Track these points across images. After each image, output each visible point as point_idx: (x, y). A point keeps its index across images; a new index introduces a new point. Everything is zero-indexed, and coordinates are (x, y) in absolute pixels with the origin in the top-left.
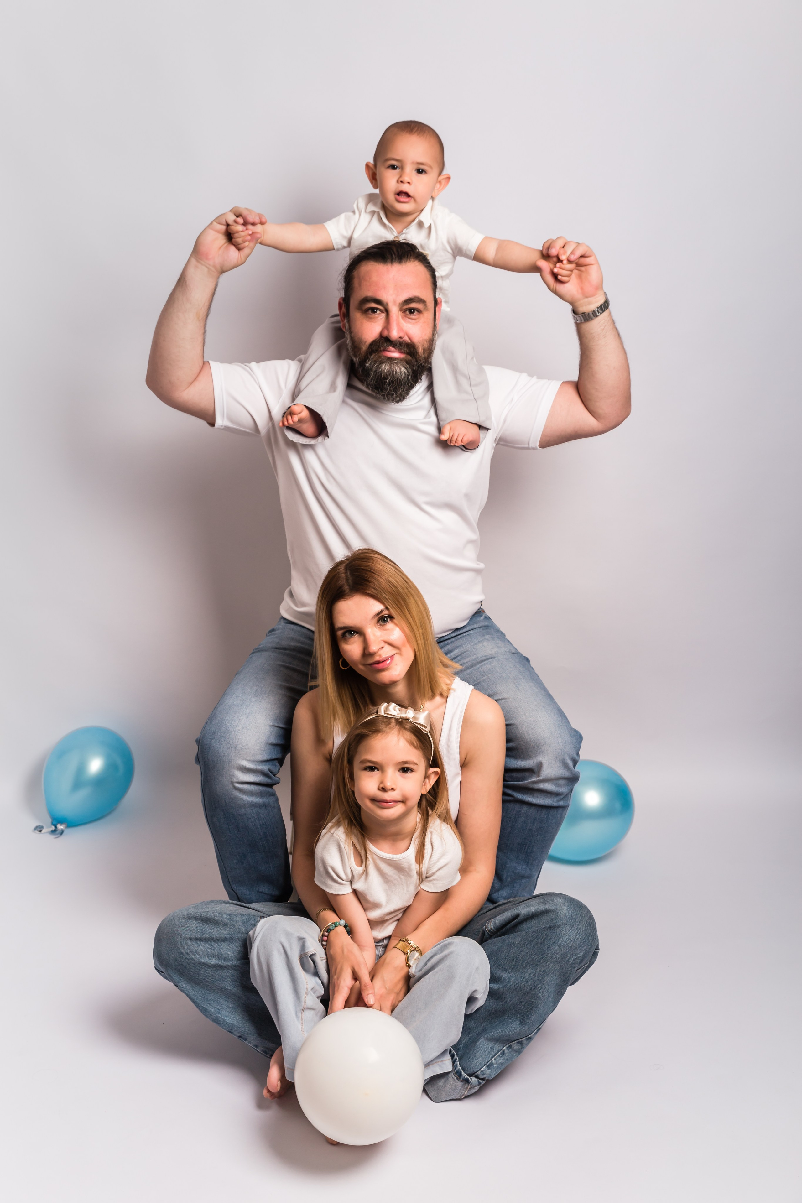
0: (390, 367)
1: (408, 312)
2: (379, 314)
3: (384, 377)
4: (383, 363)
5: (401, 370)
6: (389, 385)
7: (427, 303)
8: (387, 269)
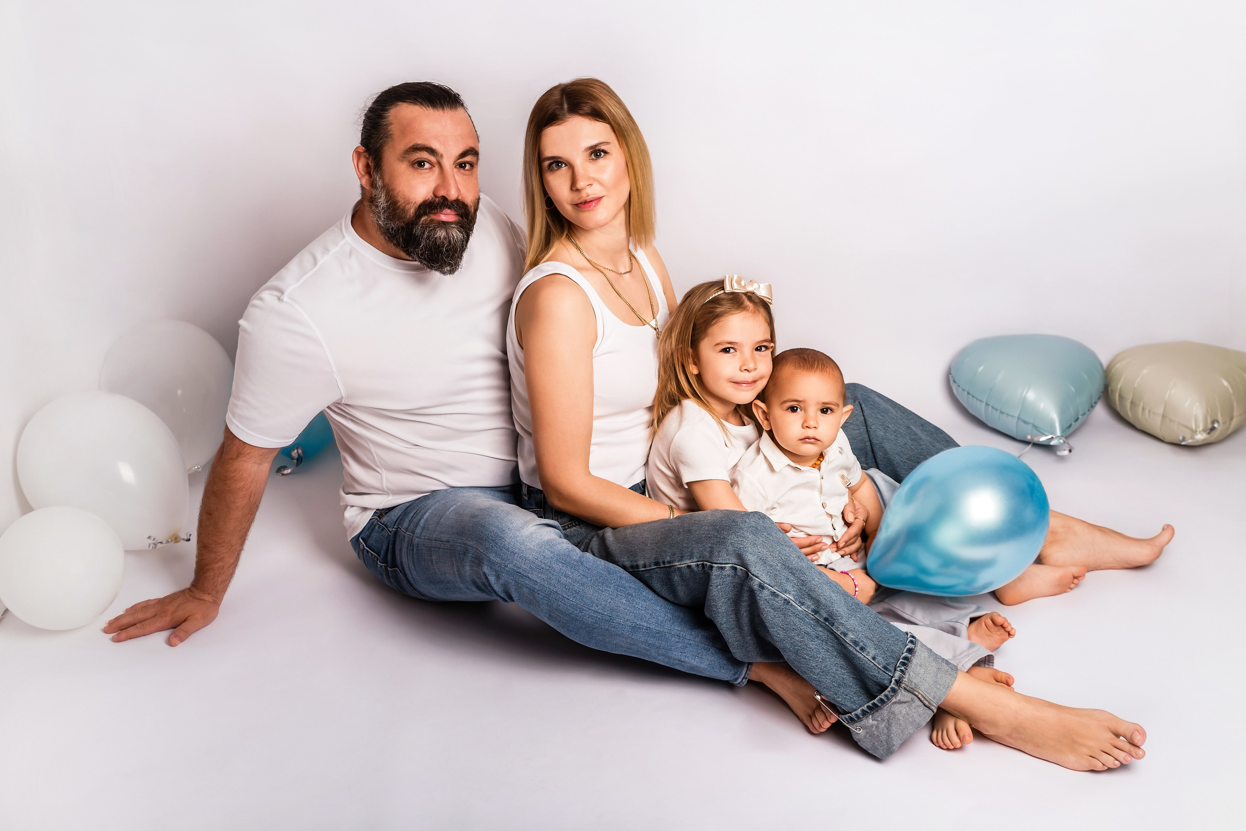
0: (444, 232)
2: (431, 168)
5: (458, 235)
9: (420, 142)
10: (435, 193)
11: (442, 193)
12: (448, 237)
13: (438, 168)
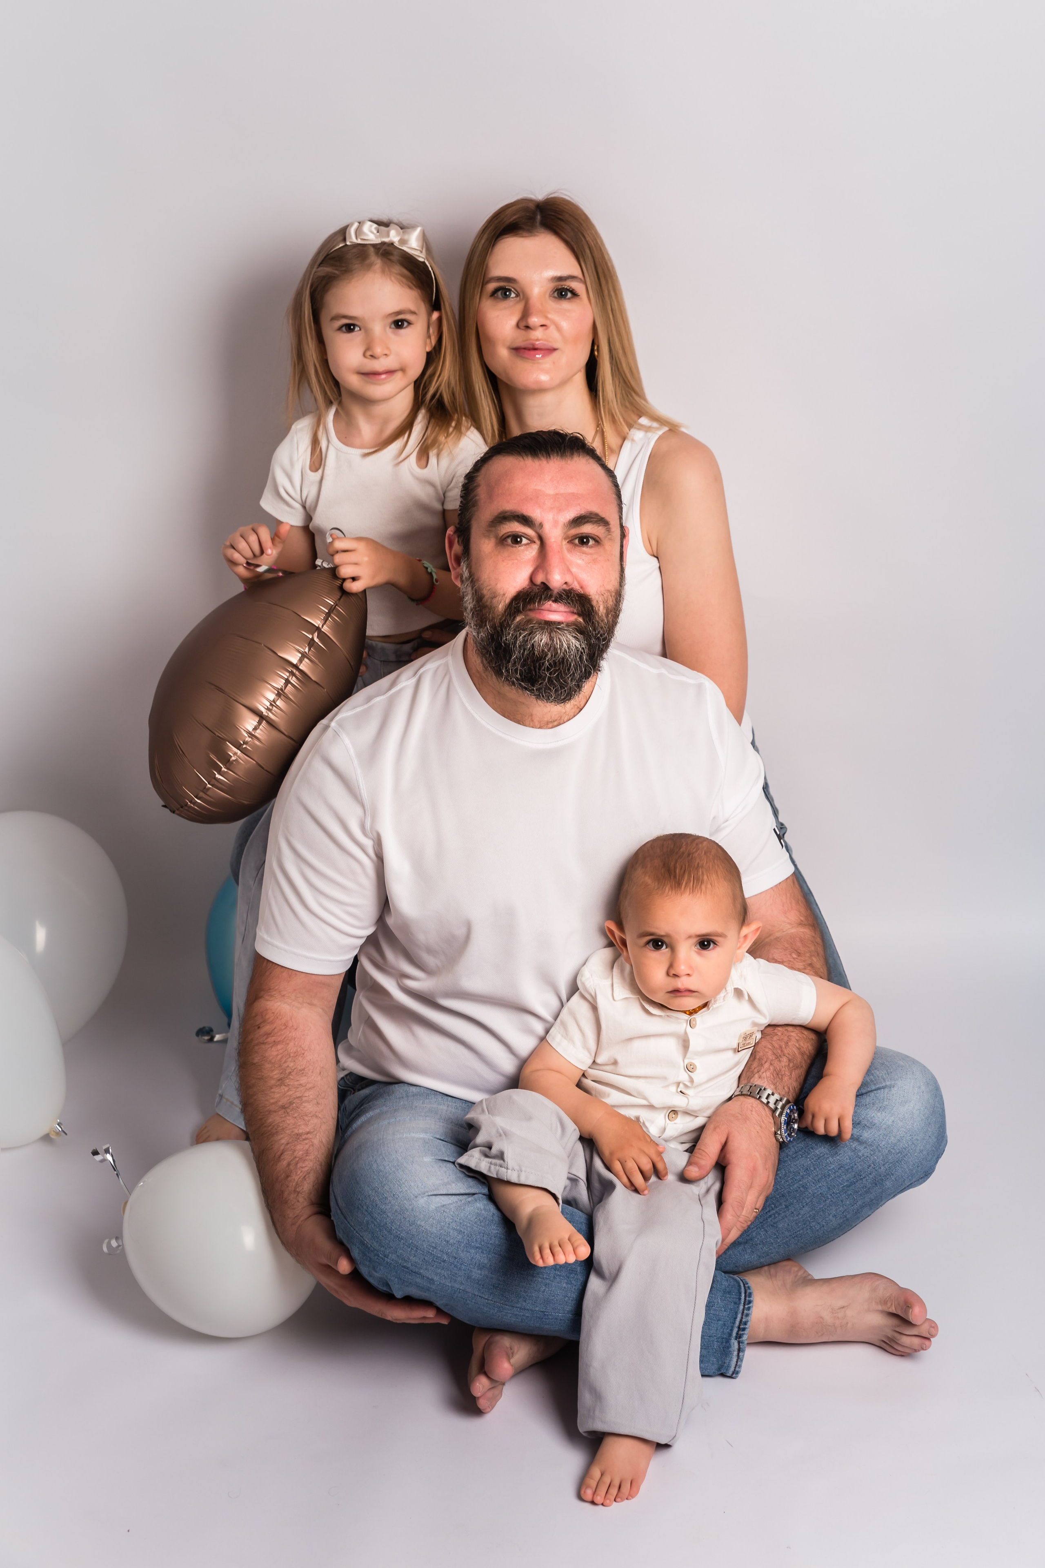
0: (551, 639)
1: (577, 541)
2: (527, 544)
3: (540, 654)
4: (537, 630)
5: (570, 642)
6: (548, 669)
7: (611, 526)
8: (540, 465)
10: (531, 579)
11: (541, 579)
12: (551, 646)
13: (538, 542)
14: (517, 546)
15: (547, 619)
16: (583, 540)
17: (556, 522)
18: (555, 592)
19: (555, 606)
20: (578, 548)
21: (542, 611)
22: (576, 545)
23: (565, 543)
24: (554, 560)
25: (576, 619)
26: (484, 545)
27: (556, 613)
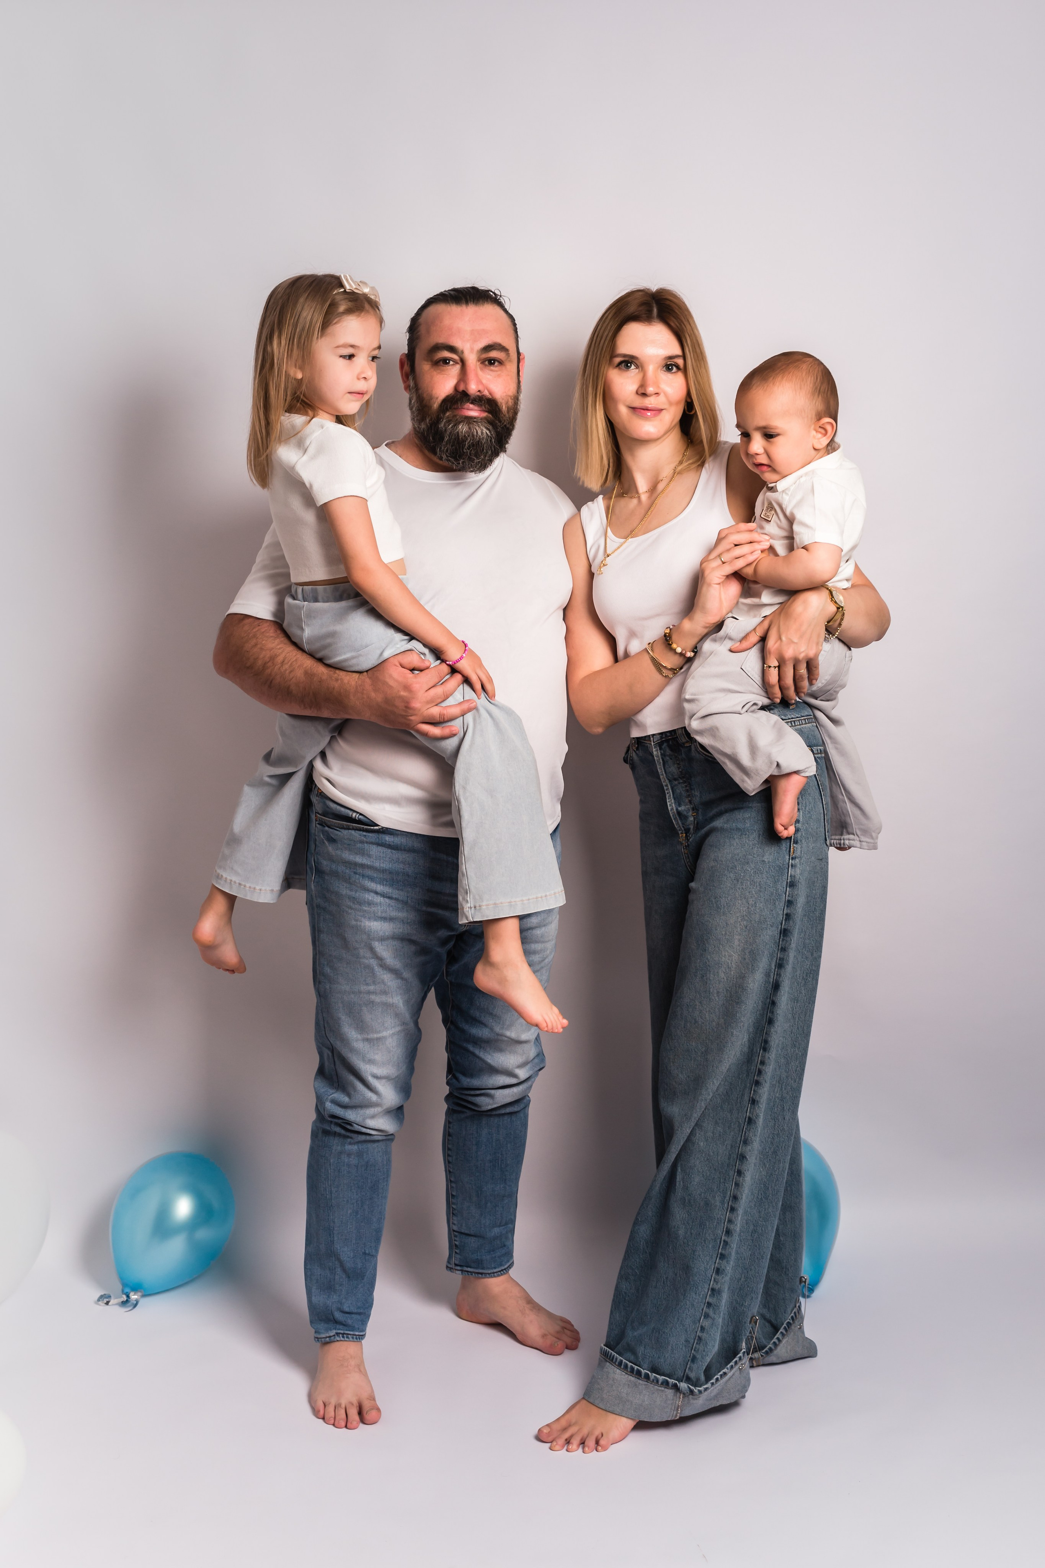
0: (470, 428)
1: (487, 363)
2: (453, 365)
3: (462, 438)
4: (460, 422)
5: (483, 431)
6: (468, 449)
7: (510, 352)
8: (461, 310)
9: (441, 340)
10: (456, 388)
11: (462, 388)
12: (470, 433)
13: (461, 364)
14: (446, 366)
15: (467, 415)
16: (491, 362)
17: (472, 350)
18: (472, 397)
19: (471, 406)
20: (487, 368)
21: (463, 410)
22: (486, 365)
23: (478, 363)
24: (471, 376)
25: (487, 415)
26: (424, 367)
27: (473, 412)
